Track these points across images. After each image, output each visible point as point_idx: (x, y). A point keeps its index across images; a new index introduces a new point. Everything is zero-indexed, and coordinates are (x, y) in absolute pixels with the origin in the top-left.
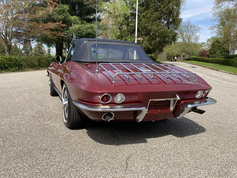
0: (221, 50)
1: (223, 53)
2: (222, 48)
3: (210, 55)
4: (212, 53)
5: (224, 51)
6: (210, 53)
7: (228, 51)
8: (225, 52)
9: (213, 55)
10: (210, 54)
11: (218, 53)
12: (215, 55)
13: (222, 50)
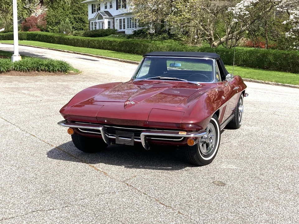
0: (70, 18)
1: (73, 24)
2: (70, 13)
3: (50, 27)
4: (52, 22)
5: (75, 18)
6: (48, 22)
7: (82, 21)
8: (77, 22)
9: (56, 28)
10: (50, 25)
11: (67, 24)
12: (60, 26)
13: (71, 16)
